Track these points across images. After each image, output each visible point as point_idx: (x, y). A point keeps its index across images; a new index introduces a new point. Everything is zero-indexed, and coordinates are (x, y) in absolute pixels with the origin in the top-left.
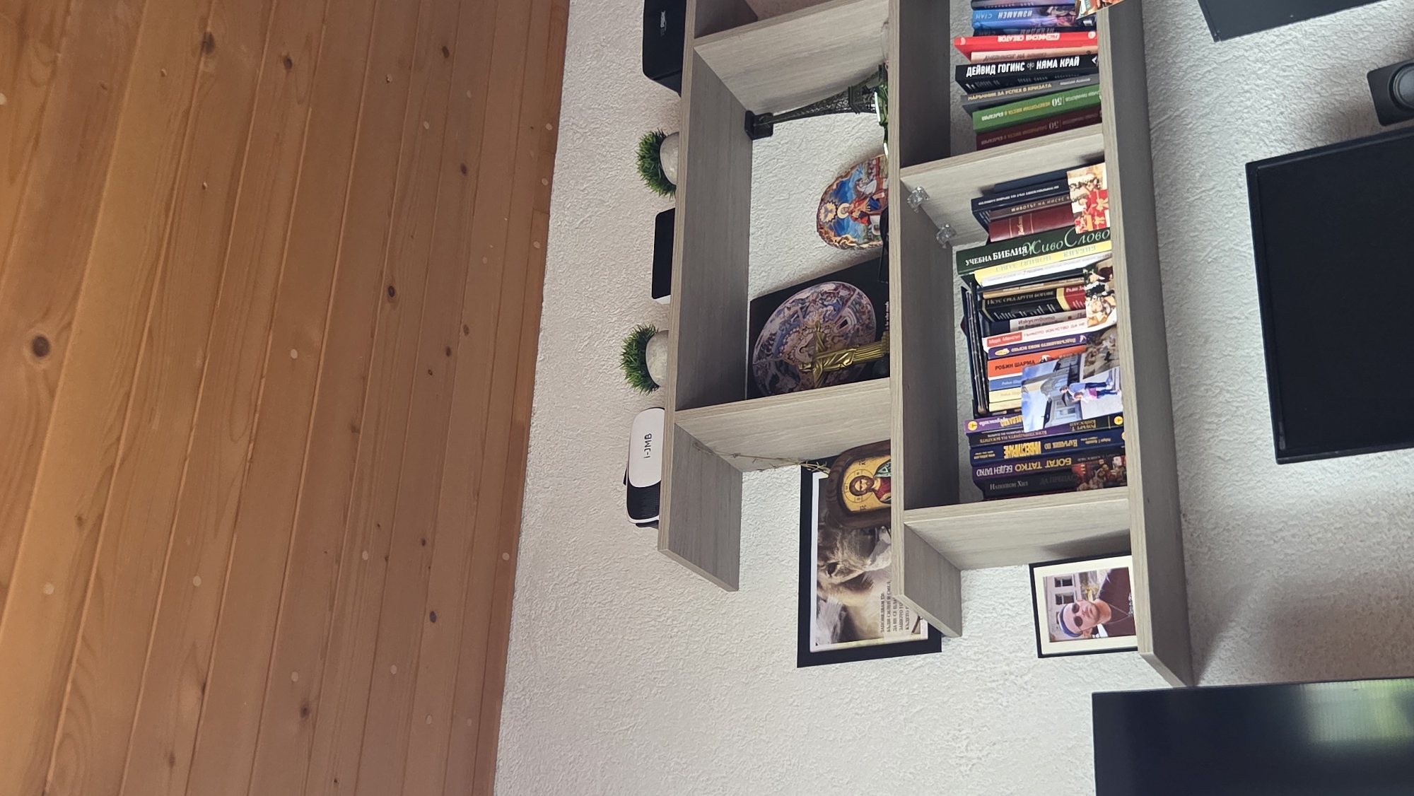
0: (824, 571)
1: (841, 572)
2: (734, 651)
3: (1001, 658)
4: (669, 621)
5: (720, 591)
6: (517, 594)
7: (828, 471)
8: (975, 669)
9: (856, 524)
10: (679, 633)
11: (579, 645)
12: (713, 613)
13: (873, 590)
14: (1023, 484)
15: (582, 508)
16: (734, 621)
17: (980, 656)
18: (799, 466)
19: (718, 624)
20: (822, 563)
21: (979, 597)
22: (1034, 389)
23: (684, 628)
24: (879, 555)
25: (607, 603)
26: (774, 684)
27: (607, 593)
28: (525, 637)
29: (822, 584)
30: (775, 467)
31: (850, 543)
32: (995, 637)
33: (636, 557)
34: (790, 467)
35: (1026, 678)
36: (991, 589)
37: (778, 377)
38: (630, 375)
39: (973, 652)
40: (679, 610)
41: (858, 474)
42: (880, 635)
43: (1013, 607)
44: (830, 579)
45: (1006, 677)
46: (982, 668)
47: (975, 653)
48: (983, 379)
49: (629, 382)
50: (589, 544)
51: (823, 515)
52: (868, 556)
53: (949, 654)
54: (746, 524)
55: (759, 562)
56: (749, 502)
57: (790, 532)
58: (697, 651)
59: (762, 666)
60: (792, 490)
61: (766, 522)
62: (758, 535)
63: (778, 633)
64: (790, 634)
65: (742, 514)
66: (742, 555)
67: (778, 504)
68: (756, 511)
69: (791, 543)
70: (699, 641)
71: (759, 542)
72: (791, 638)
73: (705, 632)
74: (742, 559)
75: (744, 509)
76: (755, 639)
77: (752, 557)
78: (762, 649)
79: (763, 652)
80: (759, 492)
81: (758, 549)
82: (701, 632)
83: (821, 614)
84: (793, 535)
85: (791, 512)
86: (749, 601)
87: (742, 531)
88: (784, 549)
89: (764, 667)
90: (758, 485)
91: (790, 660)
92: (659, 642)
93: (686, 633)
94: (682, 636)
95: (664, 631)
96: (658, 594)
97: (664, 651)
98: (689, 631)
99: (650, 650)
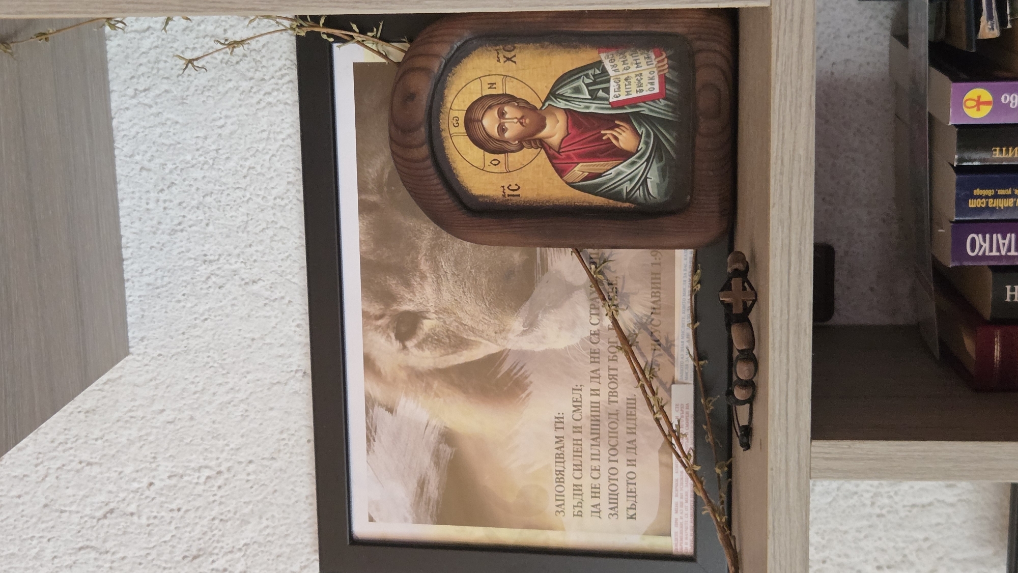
0: (384, 330)
1: (434, 340)
13: (531, 401)
20: (375, 309)
24: (545, 312)
29: (379, 364)
41: (492, 85)
42: (552, 518)
44: (401, 356)
52: (516, 309)
54: (133, 166)
55: (181, 279)
56: (134, 101)
57: (270, 204)
58: (23, 504)
59: (216, 551)
60: (266, 78)
61: (193, 166)
62: (171, 201)
63: (254, 472)
64: (289, 477)
65: (115, 132)
66: (129, 255)
67: (226, 117)
68: (159, 130)
69: (275, 235)
70: (25, 479)
71: (176, 222)
72: (291, 487)
73: (41, 456)
74: (130, 269)
75: (120, 120)
76: (191, 483)
77: (159, 264)
78: (212, 510)
79: (213, 519)
80: (161, 72)
81: (175, 243)
82: (29, 455)
83: (380, 442)
84: (279, 214)
85: (269, 147)
86: (163, 382)
87: (119, 186)
88: (254, 248)
89: (221, 554)
90: (159, 50)
91: (293, 542)
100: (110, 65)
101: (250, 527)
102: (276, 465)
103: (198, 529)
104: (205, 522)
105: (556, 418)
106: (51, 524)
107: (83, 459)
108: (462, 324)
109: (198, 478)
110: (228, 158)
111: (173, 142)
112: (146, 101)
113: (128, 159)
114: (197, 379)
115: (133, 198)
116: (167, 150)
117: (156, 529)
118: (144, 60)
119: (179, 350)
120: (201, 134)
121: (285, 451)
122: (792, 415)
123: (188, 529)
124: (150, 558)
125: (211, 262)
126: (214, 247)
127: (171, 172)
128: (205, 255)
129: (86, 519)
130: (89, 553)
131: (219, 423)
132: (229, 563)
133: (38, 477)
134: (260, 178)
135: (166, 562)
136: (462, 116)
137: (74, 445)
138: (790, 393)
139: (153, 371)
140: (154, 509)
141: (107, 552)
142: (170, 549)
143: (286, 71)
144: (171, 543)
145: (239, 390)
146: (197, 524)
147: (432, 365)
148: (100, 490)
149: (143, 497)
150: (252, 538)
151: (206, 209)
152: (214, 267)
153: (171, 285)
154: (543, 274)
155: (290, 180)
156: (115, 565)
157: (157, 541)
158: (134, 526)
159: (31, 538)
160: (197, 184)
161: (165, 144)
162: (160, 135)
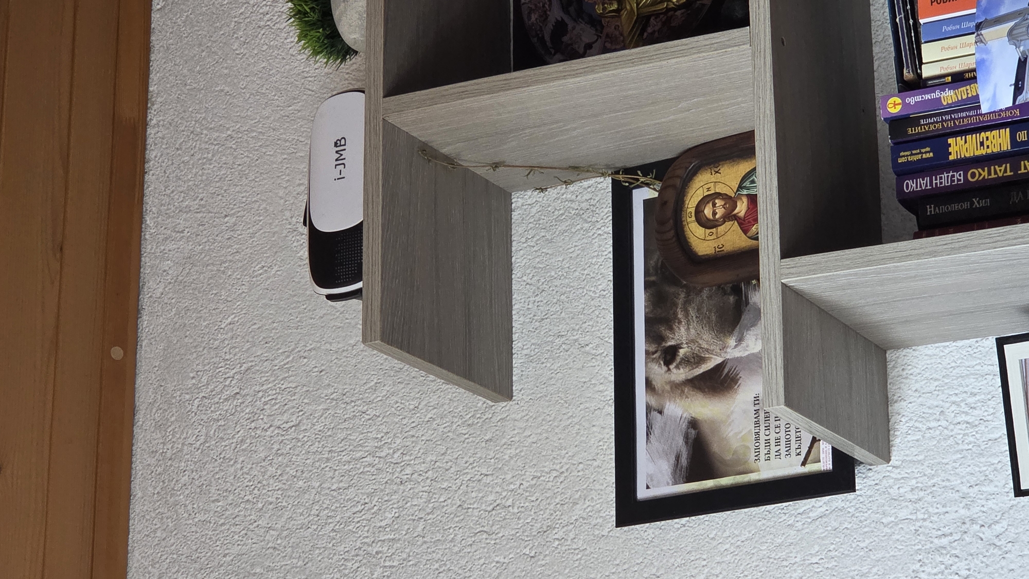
0: (657, 360)
1: (685, 362)
2: (509, 502)
3: (957, 496)
4: (396, 456)
5: (480, 402)
6: (140, 417)
7: (658, 185)
8: (914, 517)
9: (707, 278)
10: (415, 476)
11: (248, 500)
12: (471, 439)
13: (741, 390)
14: (983, 203)
15: (240, 264)
16: (509, 451)
17: (922, 494)
18: (609, 180)
19: (481, 458)
20: (652, 348)
21: (917, 394)
22: (996, 36)
23: (423, 467)
24: (747, 330)
25: (291, 427)
26: (579, 556)
27: (292, 411)
28: (158, 489)
29: (654, 383)
30: (566, 183)
31: (698, 310)
32: (944, 461)
33: (334, 347)
34: (594, 180)
35: (998, 528)
36: (936, 380)
37: (567, 25)
38: (306, 36)
39: (909, 489)
40: (413, 436)
41: (708, 189)
42: (753, 465)
43: (975, 408)
44: (667, 375)
45: (964, 528)
46: (924, 513)
47: (912, 489)
48: (911, 22)
49: (304, 48)
50: (255, 326)
51: (652, 263)
52: (731, 332)
53: (869, 493)
54: (522, 283)
55: (545, 349)
56: (525, 245)
57: (597, 295)
58: (447, 505)
59: (557, 526)
60: (599, 220)
61: (555, 278)
62: (542, 301)
63: (582, 470)
64: (603, 471)
65: (513, 265)
66: (516, 338)
67: (575, 246)
68: (538, 260)
69: (600, 314)
70: (449, 489)
71: (544, 314)
72: (604, 477)
73: (459, 473)
74: (516, 346)
75: (517, 257)
76: (544, 481)
77: (533, 341)
78: (556, 498)
79: (557, 504)
80: (541, 226)
81: (543, 326)
82: (452, 473)
83: (654, 434)
84: (602, 300)
85: (598, 260)
86: (531, 417)
87: (513, 297)
88: (587, 324)
89: (560, 528)
90: (540, 213)
91: (604, 515)
92: (382, 491)
93: (427, 475)
94: (420, 481)
95: (388, 473)
96: (376, 410)
97: (391, 506)
98: (430, 472)
99: (366, 505)
100: (513, 226)
101: (578, 506)
102: (595, 464)
103: (547, 512)
104: (552, 507)
105: (755, 397)
106: (462, 517)
107: (482, 473)
108: (701, 348)
109: (549, 477)
110: (575, 271)
111: (545, 266)
112: (532, 244)
113: (519, 280)
114: (551, 412)
115: (521, 303)
116: (541, 271)
117: (523, 514)
118: (532, 220)
119: (542, 394)
120: (560, 259)
123: (542, 512)
124: (518, 535)
125: (563, 336)
126: (565, 327)
127: (543, 283)
128: (560, 332)
129: (482, 512)
130: (483, 534)
131: (563, 439)
132: (565, 534)
133: (457, 487)
134: (592, 279)
135: (527, 536)
140: (522, 502)
141: (493, 533)
142: (530, 527)
144: (531, 524)
145: (574, 417)
146: (546, 509)
147: (684, 378)
148: (491, 492)
149: (516, 494)
150: (579, 515)
151: (561, 303)
152: (564, 339)
154: (746, 306)
156: (498, 541)
157: (523, 523)
158: (510, 514)
159: (449, 529)
160: (557, 289)
161: (540, 268)
162: (538, 262)
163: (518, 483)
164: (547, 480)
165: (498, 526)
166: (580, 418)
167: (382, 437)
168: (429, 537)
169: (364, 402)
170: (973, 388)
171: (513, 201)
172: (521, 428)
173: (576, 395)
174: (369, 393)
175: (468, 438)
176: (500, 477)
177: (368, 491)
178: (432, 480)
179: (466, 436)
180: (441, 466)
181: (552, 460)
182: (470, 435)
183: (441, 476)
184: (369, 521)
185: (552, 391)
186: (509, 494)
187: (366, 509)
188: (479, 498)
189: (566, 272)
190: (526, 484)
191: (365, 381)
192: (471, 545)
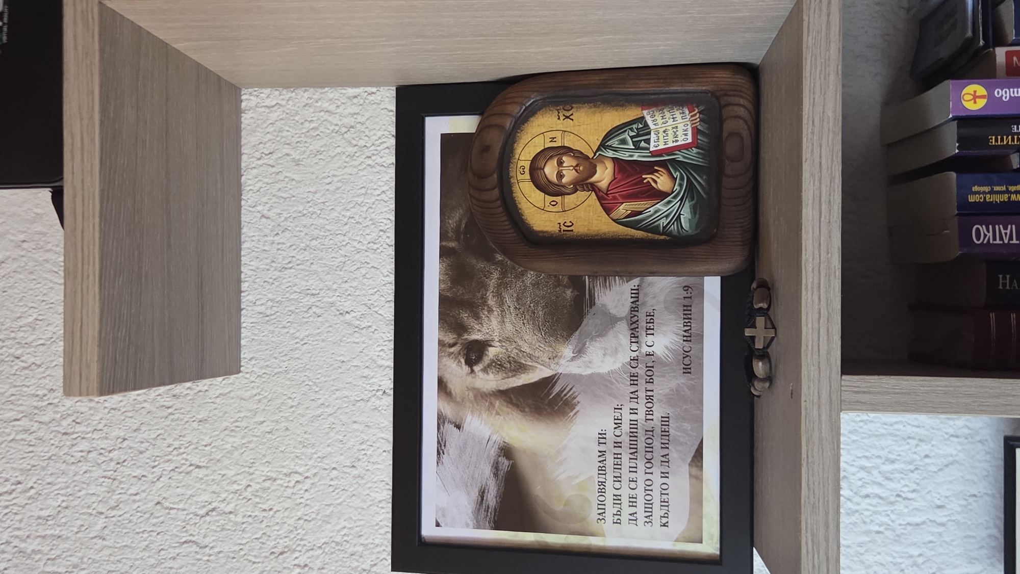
0: (456, 356)
1: (498, 366)
2: (231, 508)
4: (65, 423)
12: (177, 415)
13: (578, 419)
16: (232, 440)
18: (392, 93)
19: (190, 443)
20: (449, 338)
23: (104, 444)
24: (593, 340)
31: (520, 299)
41: (553, 139)
42: (595, 527)
43: (891, 479)
51: (451, 224)
52: (567, 338)
54: (255, 214)
55: (287, 309)
56: (260, 162)
57: (365, 247)
58: (139, 501)
59: (299, 548)
60: (368, 145)
61: (304, 215)
62: (283, 244)
63: (336, 478)
65: (243, 188)
66: (246, 288)
67: (334, 176)
68: (278, 186)
69: (367, 274)
70: (143, 478)
71: (287, 261)
72: (368, 492)
73: (158, 459)
74: (247, 298)
75: (248, 177)
76: (282, 486)
77: (270, 296)
78: (298, 511)
79: (299, 519)
80: (284, 139)
81: (284, 278)
82: (148, 458)
83: (449, 455)
85: (367, 201)
86: (265, 397)
87: (243, 231)
88: (349, 284)
89: (303, 551)
90: (283, 122)
91: (366, 542)
92: (44, 468)
93: (111, 455)
94: (100, 462)
95: (53, 447)
96: (36, 356)
97: (56, 492)
98: (116, 452)
99: (19, 486)
100: (243, 133)
101: (329, 526)
102: (355, 472)
103: (286, 528)
104: (292, 521)
105: (599, 434)
106: (161, 519)
107: (193, 463)
108: (521, 351)
109: (289, 482)
110: (332, 209)
111: (289, 196)
112: (271, 162)
113: (251, 209)
114: (295, 395)
115: (253, 241)
116: (284, 202)
117: (250, 527)
118: (271, 129)
119: (280, 370)
120: (312, 190)
121: (364, 460)
122: (823, 351)
123: (277, 528)
124: (242, 553)
125: (313, 295)
126: (317, 283)
127: (286, 219)
128: (309, 289)
129: (191, 516)
130: (191, 547)
131: (310, 434)
132: (309, 560)
133: (154, 478)
134: (358, 226)
135: (255, 556)
136: (527, 165)
137: (186, 450)
138: (821, 330)
139: (258, 387)
140: (249, 509)
141: (206, 547)
142: (260, 545)
143: (384, 140)
144: (261, 540)
145: (328, 406)
146: (284, 523)
148: (205, 491)
149: (241, 497)
150: (331, 537)
151: (312, 251)
152: (314, 300)
153: (278, 314)
154: (591, 307)
155: (381, 228)
156: (211, 558)
157: (249, 537)
158: (231, 524)
159: (143, 532)
160: (306, 230)
161: (283, 198)
162: (279, 189)
163: (245, 482)
164: (286, 485)
165: (214, 538)
166: (335, 408)
167: (45, 395)
168: (112, 541)
169: (19, 343)
170: (889, 452)
171: (243, 97)
172: (250, 411)
173: (329, 376)
174: (25, 331)
175: (171, 414)
176: (219, 472)
177: (21, 467)
178: (118, 463)
179: (170, 411)
180: (132, 445)
181: (293, 460)
182: (176, 410)
183: (132, 460)
184: (23, 507)
185: (296, 367)
186: (230, 497)
187: (19, 490)
188: (187, 497)
189: (321, 210)
190: (255, 486)
191: (19, 315)
192: (174, 558)
